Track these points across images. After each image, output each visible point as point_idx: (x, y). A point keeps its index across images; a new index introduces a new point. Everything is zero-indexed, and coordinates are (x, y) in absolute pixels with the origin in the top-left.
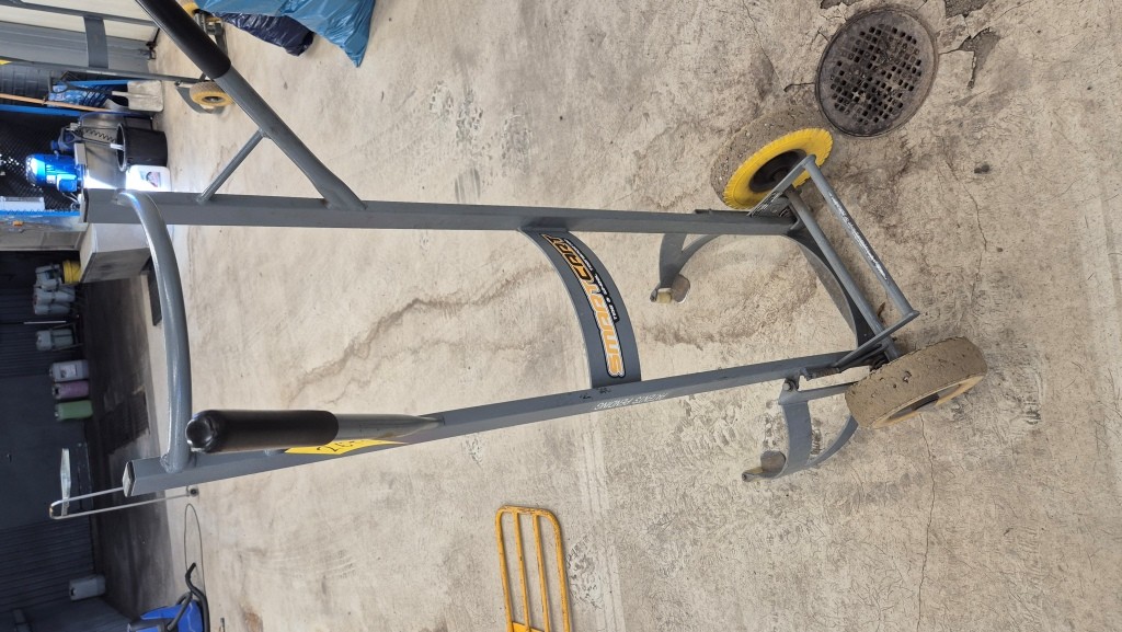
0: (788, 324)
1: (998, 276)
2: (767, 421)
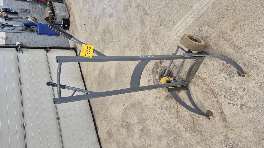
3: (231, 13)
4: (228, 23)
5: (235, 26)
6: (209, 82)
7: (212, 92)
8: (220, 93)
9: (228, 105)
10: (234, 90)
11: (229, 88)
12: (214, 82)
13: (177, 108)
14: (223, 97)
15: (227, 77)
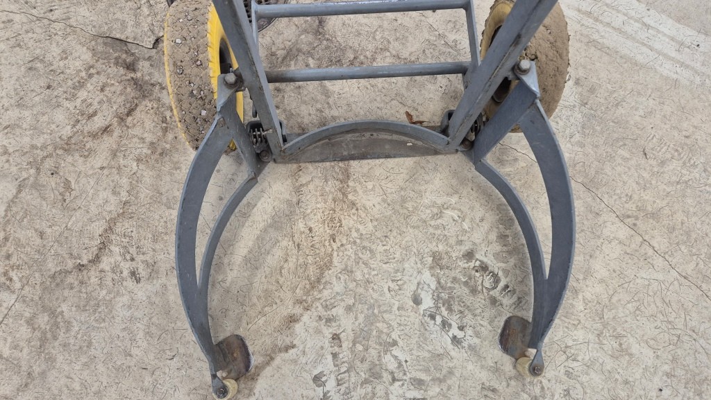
0: (354, 211)
2: (433, 317)
3: (674, 178)
4: (634, 185)
5: (637, 218)
6: (354, 234)
7: (312, 271)
8: (339, 311)
9: (309, 378)
10: (392, 365)
11: (384, 337)
12: (366, 256)
13: (94, 136)
14: (328, 332)
15: (427, 302)
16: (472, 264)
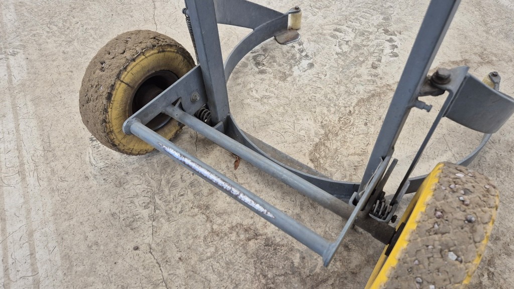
1: (135, 225)
2: (307, 56)
6: (333, 110)
7: (376, 102)
8: (366, 77)
10: (345, 46)
11: (343, 58)
12: (331, 96)
14: (379, 71)
15: (305, 62)
16: (264, 68)
